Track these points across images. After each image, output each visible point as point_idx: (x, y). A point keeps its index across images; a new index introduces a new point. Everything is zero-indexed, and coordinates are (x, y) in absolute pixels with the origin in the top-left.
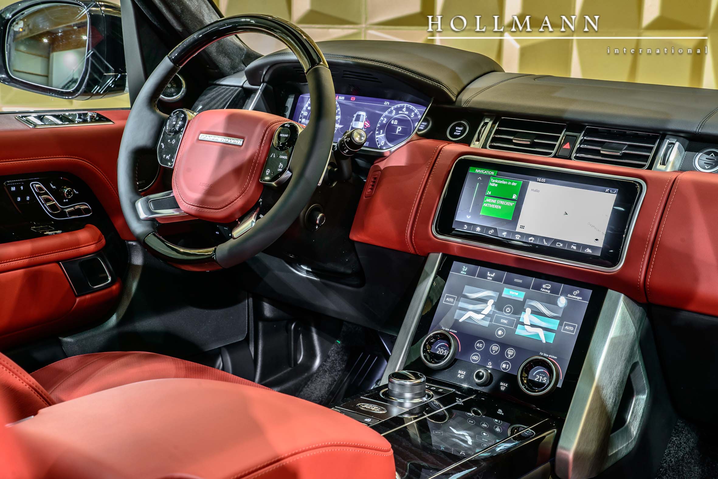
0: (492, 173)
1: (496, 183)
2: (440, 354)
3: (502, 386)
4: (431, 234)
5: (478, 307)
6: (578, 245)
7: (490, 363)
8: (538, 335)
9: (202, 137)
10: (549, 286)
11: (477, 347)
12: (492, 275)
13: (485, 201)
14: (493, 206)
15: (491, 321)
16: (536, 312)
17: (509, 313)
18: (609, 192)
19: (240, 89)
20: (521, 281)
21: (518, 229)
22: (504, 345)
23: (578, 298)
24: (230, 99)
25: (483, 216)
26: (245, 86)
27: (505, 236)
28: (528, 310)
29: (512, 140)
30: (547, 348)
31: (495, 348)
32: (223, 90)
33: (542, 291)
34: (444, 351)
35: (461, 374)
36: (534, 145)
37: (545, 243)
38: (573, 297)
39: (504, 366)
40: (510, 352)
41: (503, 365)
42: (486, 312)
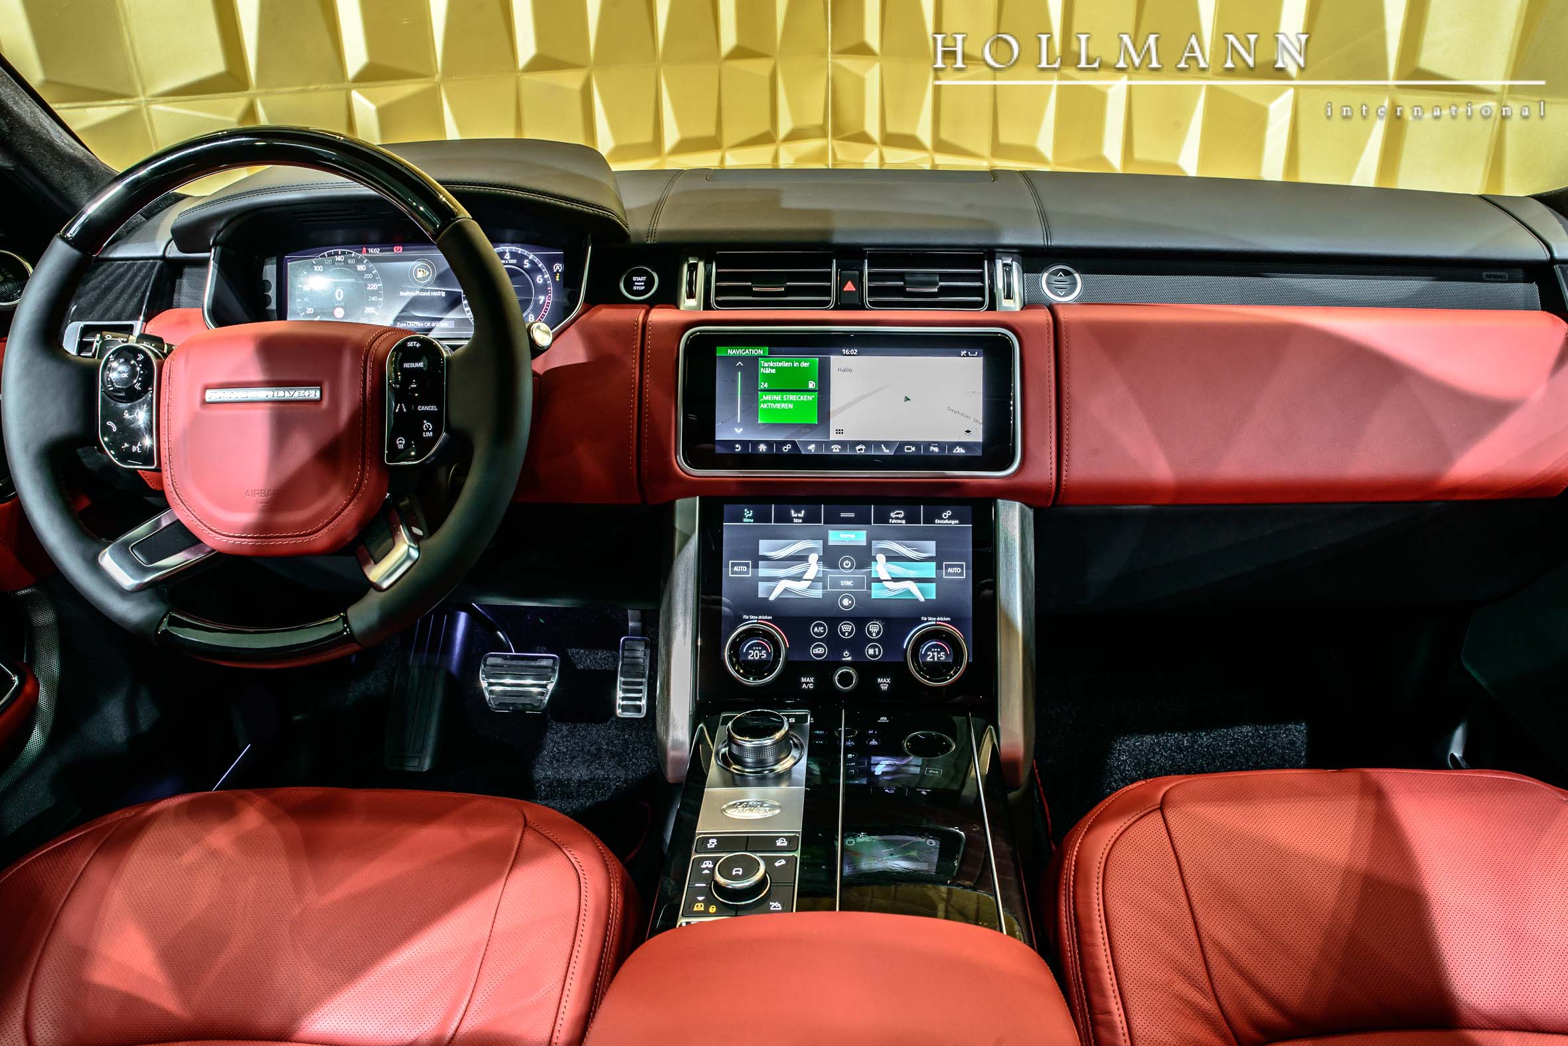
0: (760, 351)
1: (772, 368)
2: (754, 660)
3: (882, 683)
4: (680, 471)
5: (795, 570)
6: (940, 445)
7: (846, 652)
8: (909, 592)
9: (211, 395)
10: (901, 513)
11: (816, 634)
12: (800, 515)
13: (762, 400)
14: (778, 406)
15: (824, 587)
16: (893, 558)
17: (851, 568)
18: (967, 356)
19: (159, 262)
20: (852, 515)
21: (833, 437)
22: (860, 621)
23: (953, 522)
24: (147, 287)
25: (764, 424)
26: (170, 254)
27: (813, 451)
28: (881, 558)
29: (750, 287)
30: (931, 609)
31: (846, 628)
32: (122, 269)
33: (891, 523)
34: (760, 652)
35: (807, 683)
36: (790, 291)
37: (886, 451)
38: (945, 522)
39: (871, 651)
40: (874, 628)
41: (869, 650)
42: (811, 574)
